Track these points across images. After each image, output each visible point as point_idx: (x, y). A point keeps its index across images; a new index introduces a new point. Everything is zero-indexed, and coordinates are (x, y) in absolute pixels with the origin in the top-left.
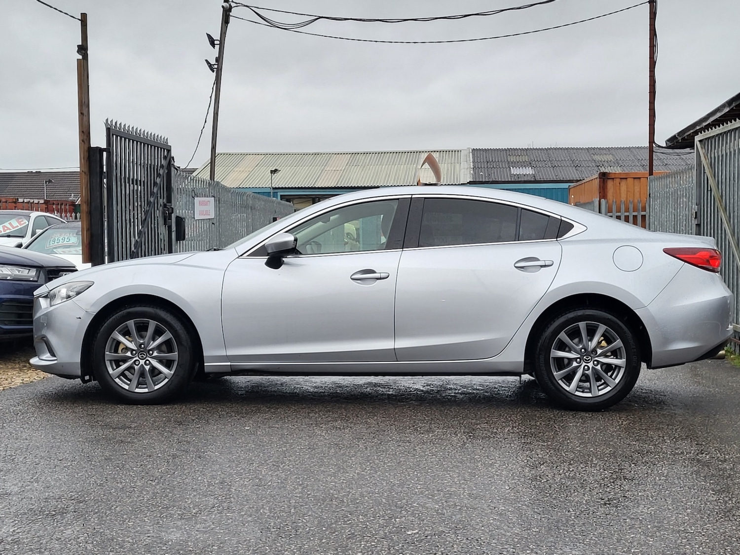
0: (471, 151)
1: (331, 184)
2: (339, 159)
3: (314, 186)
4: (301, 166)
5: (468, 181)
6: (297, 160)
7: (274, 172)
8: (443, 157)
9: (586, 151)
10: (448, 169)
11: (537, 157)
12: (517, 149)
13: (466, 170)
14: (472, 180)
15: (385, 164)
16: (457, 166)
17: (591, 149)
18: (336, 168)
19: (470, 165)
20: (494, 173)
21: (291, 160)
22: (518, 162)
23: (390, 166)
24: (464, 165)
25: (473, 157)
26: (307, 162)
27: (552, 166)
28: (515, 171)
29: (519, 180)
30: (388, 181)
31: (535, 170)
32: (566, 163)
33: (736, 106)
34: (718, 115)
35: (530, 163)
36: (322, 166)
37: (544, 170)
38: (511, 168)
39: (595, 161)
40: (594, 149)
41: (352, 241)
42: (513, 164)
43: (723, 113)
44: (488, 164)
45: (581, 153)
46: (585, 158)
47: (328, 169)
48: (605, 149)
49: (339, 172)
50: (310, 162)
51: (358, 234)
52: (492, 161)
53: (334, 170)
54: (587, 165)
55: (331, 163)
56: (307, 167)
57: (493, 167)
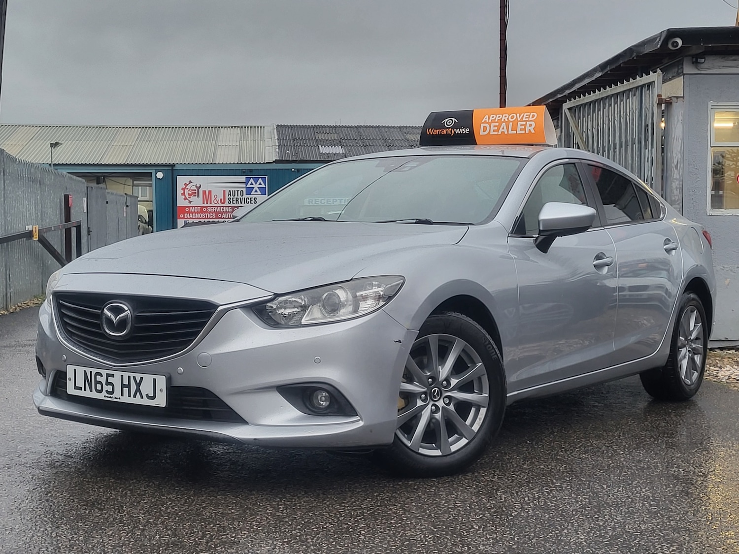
0: (275, 128)
1: (119, 161)
2: (128, 133)
3: (100, 163)
4: (84, 141)
5: (274, 160)
6: (79, 134)
7: (55, 145)
8: (245, 133)
9: (399, 130)
10: (251, 147)
11: (346, 135)
12: (325, 127)
13: (271, 148)
14: (278, 159)
15: (180, 140)
16: (261, 143)
17: (404, 127)
18: (125, 143)
19: (275, 142)
20: (302, 151)
21: (72, 133)
22: (327, 140)
23: (186, 142)
24: (269, 142)
25: (277, 134)
26: (90, 136)
27: (363, 145)
28: (324, 150)
29: (329, 159)
30: (184, 157)
31: (345, 149)
32: (378, 142)
33: (610, 70)
34: (587, 81)
35: (340, 142)
36: (109, 140)
37: (355, 149)
38: (320, 146)
39: (408, 140)
40: (406, 127)
41: (143, 224)
42: (322, 143)
43: (593, 78)
44: (295, 142)
45: (393, 131)
46: (398, 138)
47: (116, 144)
48: (417, 128)
49: (128, 147)
50: (94, 136)
51: (151, 217)
52: (299, 138)
53: (123, 146)
54: (400, 144)
55: (119, 138)
56: (91, 142)
57: (301, 145)
